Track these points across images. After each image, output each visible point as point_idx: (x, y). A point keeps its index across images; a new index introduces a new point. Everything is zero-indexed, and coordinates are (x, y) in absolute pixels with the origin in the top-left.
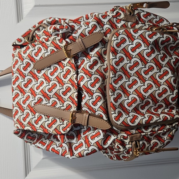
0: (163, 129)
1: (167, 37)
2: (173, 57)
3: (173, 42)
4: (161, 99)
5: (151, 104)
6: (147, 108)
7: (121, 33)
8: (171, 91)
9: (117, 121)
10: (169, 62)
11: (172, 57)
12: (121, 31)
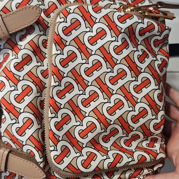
0: (139, 176)
1: (149, 24)
2: (159, 57)
3: (159, 33)
4: (136, 126)
5: (120, 134)
6: (112, 139)
7: (71, 11)
8: (154, 113)
9: (58, 164)
10: (152, 64)
11: (156, 57)
12: (72, 8)
